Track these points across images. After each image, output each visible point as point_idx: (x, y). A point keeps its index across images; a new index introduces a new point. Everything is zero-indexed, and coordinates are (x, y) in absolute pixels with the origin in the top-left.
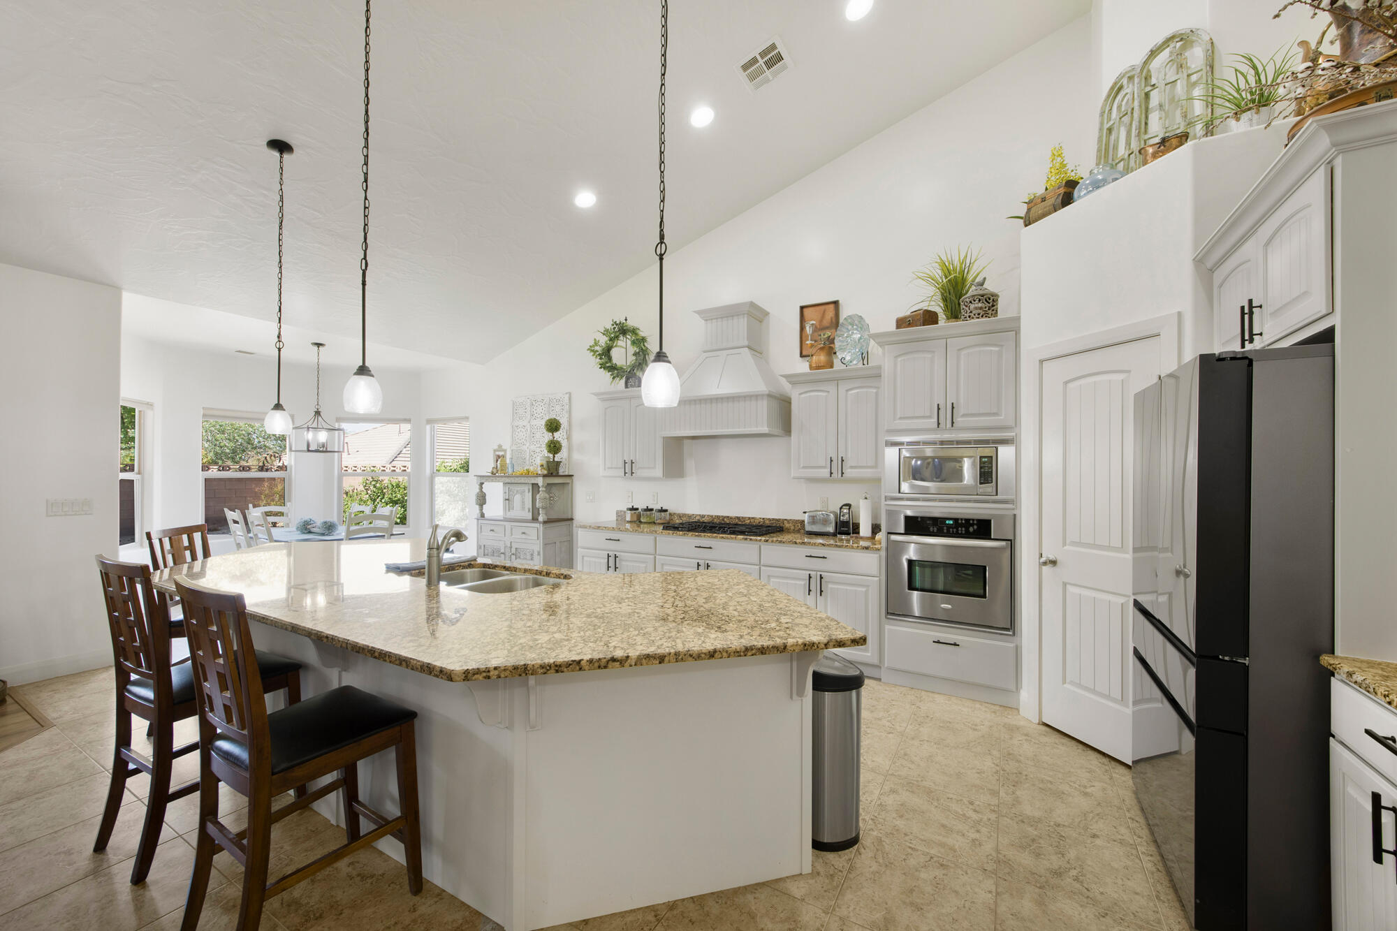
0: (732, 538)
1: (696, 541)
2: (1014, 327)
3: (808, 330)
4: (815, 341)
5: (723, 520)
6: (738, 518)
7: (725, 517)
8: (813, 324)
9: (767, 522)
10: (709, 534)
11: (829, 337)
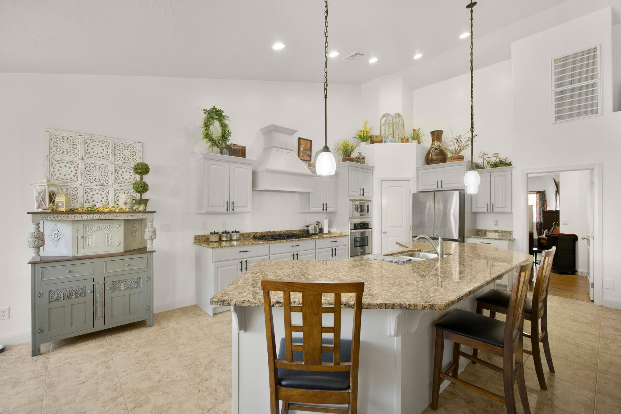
0: (307, 239)
1: (292, 243)
2: (371, 169)
3: (302, 149)
4: (304, 154)
5: (267, 234)
6: (274, 232)
7: (268, 232)
8: (303, 147)
9: (287, 232)
10: (297, 239)
11: (308, 154)
